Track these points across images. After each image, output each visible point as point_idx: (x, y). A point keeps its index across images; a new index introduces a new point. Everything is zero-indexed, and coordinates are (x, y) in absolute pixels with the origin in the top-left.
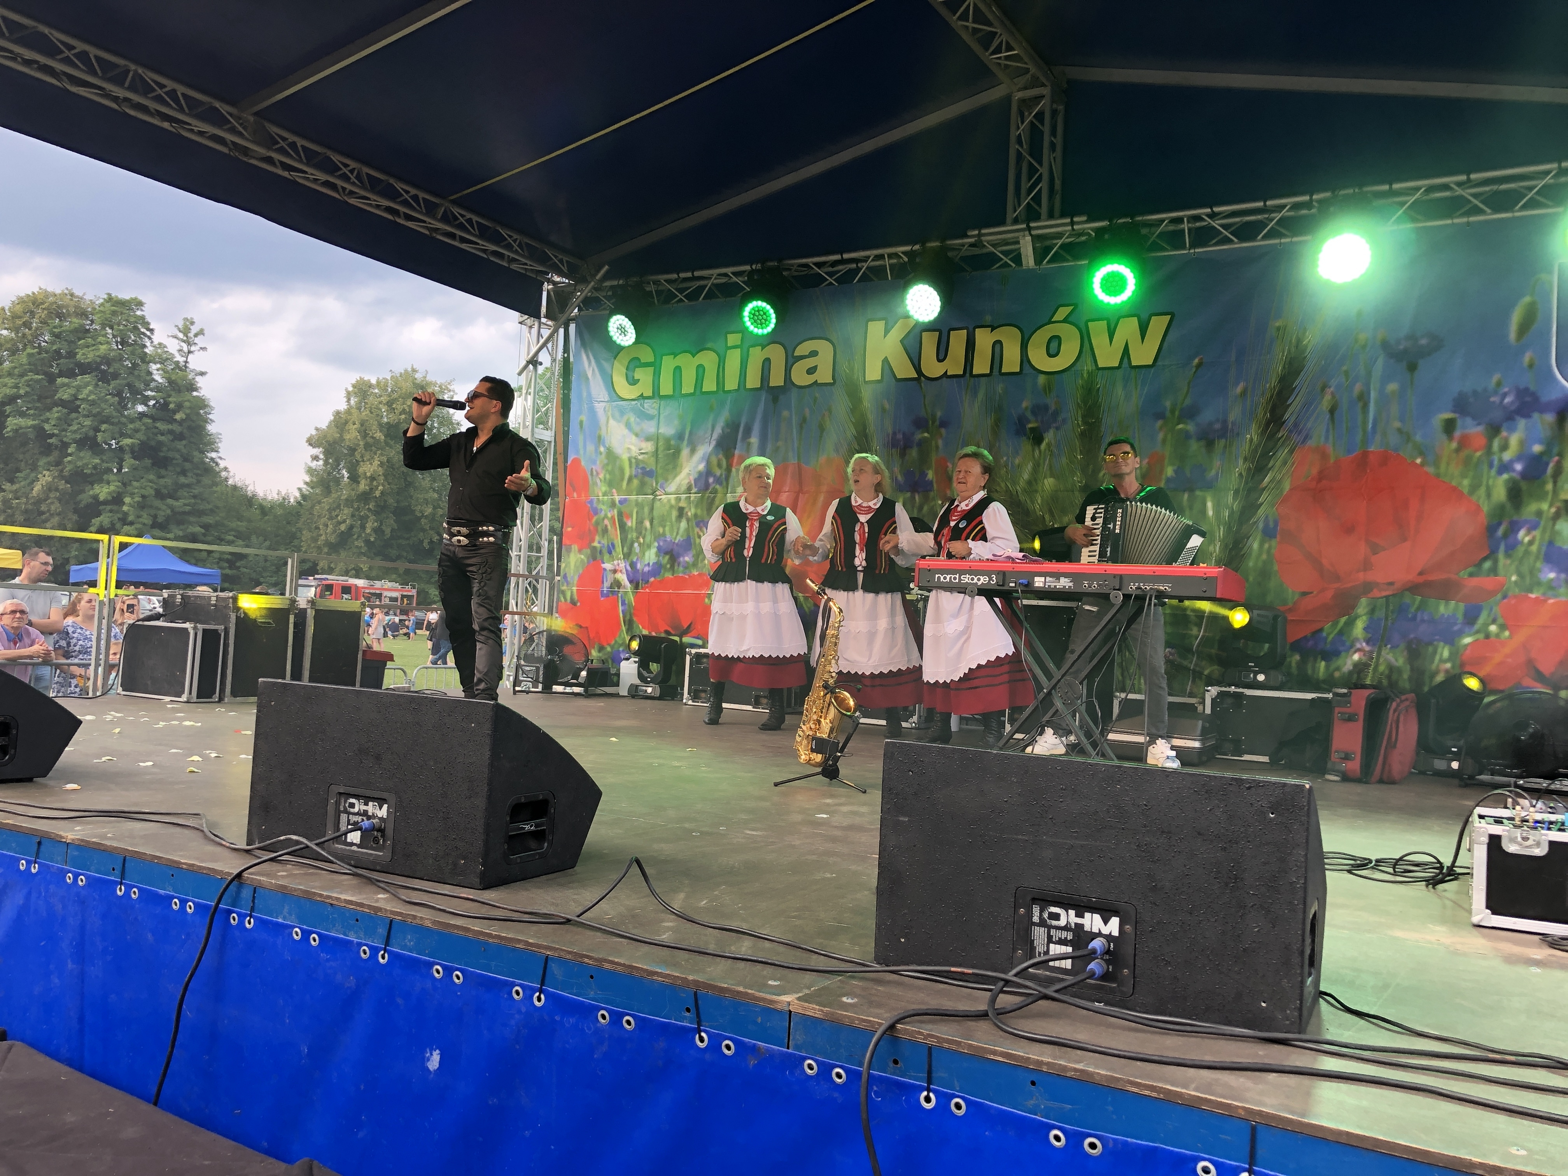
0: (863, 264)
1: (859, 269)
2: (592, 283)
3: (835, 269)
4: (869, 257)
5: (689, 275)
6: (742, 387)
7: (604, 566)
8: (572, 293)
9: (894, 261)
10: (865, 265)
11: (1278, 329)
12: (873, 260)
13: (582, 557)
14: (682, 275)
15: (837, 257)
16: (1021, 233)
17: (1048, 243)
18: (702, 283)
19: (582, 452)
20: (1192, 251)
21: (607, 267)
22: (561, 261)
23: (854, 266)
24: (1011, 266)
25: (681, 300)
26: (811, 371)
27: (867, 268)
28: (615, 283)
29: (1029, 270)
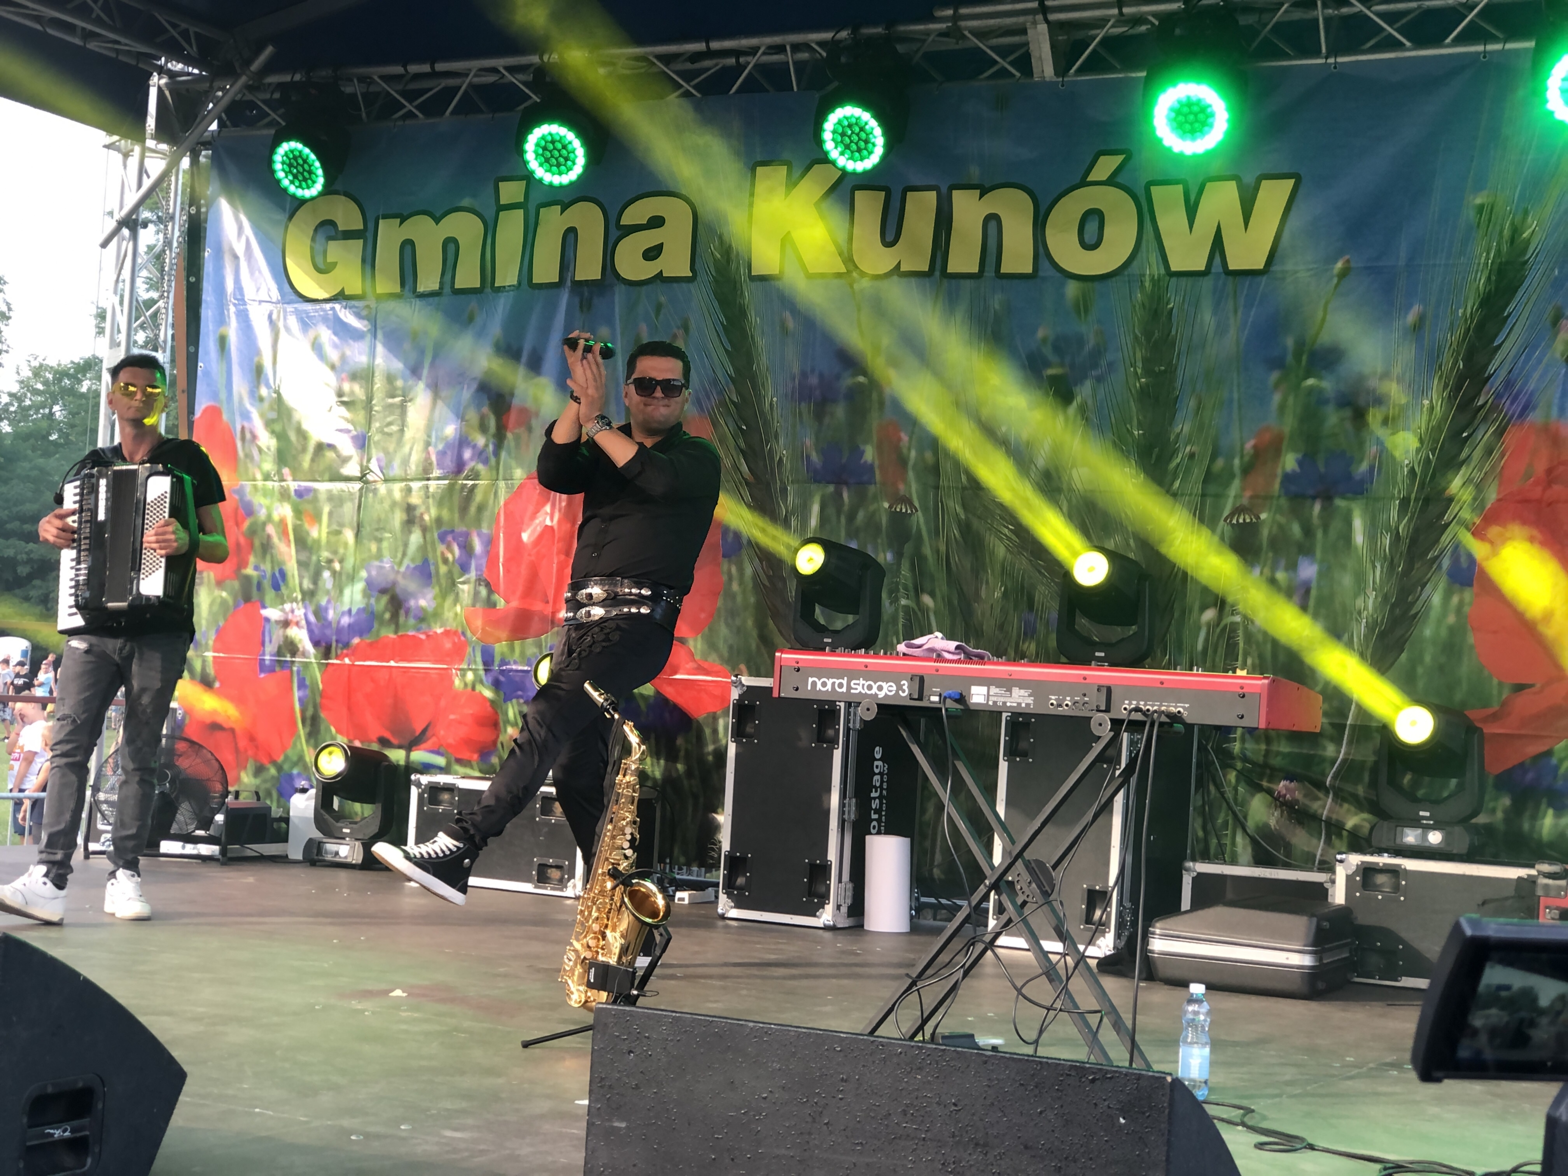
0: (749, 59)
1: (741, 68)
2: (243, 79)
3: (697, 66)
4: (757, 48)
5: (426, 68)
6: (525, 282)
7: (265, 612)
8: (207, 95)
9: (804, 56)
10: (753, 61)
11: (1480, 209)
12: (764, 54)
13: (224, 594)
14: (413, 69)
15: (700, 46)
16: (1030, 18)
17: (1080, 35)
18: (451, 82)
19: (223, 395)
20: (1331, 60)
21: (269, 50)
22: (185, 34)
23: (731, 61)
24: (1013, 76)
25: (410, 115)
26: (653, 253)
27: (756, 66)
28: (287, 78)
29: (1044, 84)
